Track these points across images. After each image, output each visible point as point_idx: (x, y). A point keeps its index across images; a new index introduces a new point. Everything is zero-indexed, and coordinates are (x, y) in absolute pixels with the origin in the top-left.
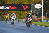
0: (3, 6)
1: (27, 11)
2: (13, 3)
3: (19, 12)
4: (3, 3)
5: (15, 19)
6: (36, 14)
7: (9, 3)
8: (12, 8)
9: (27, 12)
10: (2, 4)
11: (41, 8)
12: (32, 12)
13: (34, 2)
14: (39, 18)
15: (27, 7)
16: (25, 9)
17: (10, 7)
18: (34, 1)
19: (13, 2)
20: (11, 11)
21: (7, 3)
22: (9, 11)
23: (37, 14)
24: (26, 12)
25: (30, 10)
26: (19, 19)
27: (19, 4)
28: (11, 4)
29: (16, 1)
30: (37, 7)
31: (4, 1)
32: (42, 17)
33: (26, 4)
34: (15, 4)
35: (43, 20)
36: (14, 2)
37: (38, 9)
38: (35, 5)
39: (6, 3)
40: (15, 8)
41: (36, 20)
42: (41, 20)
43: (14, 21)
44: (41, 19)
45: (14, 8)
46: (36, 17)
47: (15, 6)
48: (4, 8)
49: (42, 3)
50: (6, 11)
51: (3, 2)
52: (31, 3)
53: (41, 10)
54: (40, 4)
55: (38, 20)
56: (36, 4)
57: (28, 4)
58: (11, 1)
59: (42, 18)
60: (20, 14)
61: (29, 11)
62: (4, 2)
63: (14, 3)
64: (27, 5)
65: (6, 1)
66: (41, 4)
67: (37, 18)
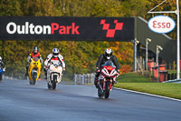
0: (27, 23)
1: (118, 43)
2: (66, 10)
3: (91, 46)
4: (27, 12)
5: (60, 70)
6: (152, 55)
7: (51, 11)
8: (64, 30)
9: (120, 46)
10: (25, 14)
11: (172, 31)
12: (138, 45)
13: (145, 8)
14: (163, 69)
15: (119, 26)
16: (113, 36)
17: (55, 27)
18: (147, 6)
19: (68, 8)
20: (57, 44)
21: (43, 11)
22: (52, 41)
23: (158, 52)
24: (115, 45)
25: (131, 38)
26: (89, 72)
27: (88, 15)
28: (61, 15)
29: (76, 6)
30: (157, 26)
31: (34, 6)
32: (176, 63)
33: (117, 15)
34: (75, 15)
35: (178, 78)
36: (71, 7)
37: (161, 34)
38: (148, 20)
39: (39, 14)
40: (75, 30)
41: (152, 77)
42: (174, 76)
43: (59, 80)
44: (170, 72)
45: (71, 30)
46: (152, 65)
47: (73, 24)
48: (32, 32)
49: (177, 12)
50: (39, 42)
51: (30, 9)
52: (133, 14)
53: (172, 37)
54: (170, 15)
55: (163, 76)
56: (155, 15)
57: (122, 15)
58: (59, 5)
59: (176, 68)
60: (92, 54)
61: (127, 43)
62: (32, 9)
63: (71, 13)
64: (120, 20)
65: (39, 6)
66: (173, 17)
67: (156, 68)
